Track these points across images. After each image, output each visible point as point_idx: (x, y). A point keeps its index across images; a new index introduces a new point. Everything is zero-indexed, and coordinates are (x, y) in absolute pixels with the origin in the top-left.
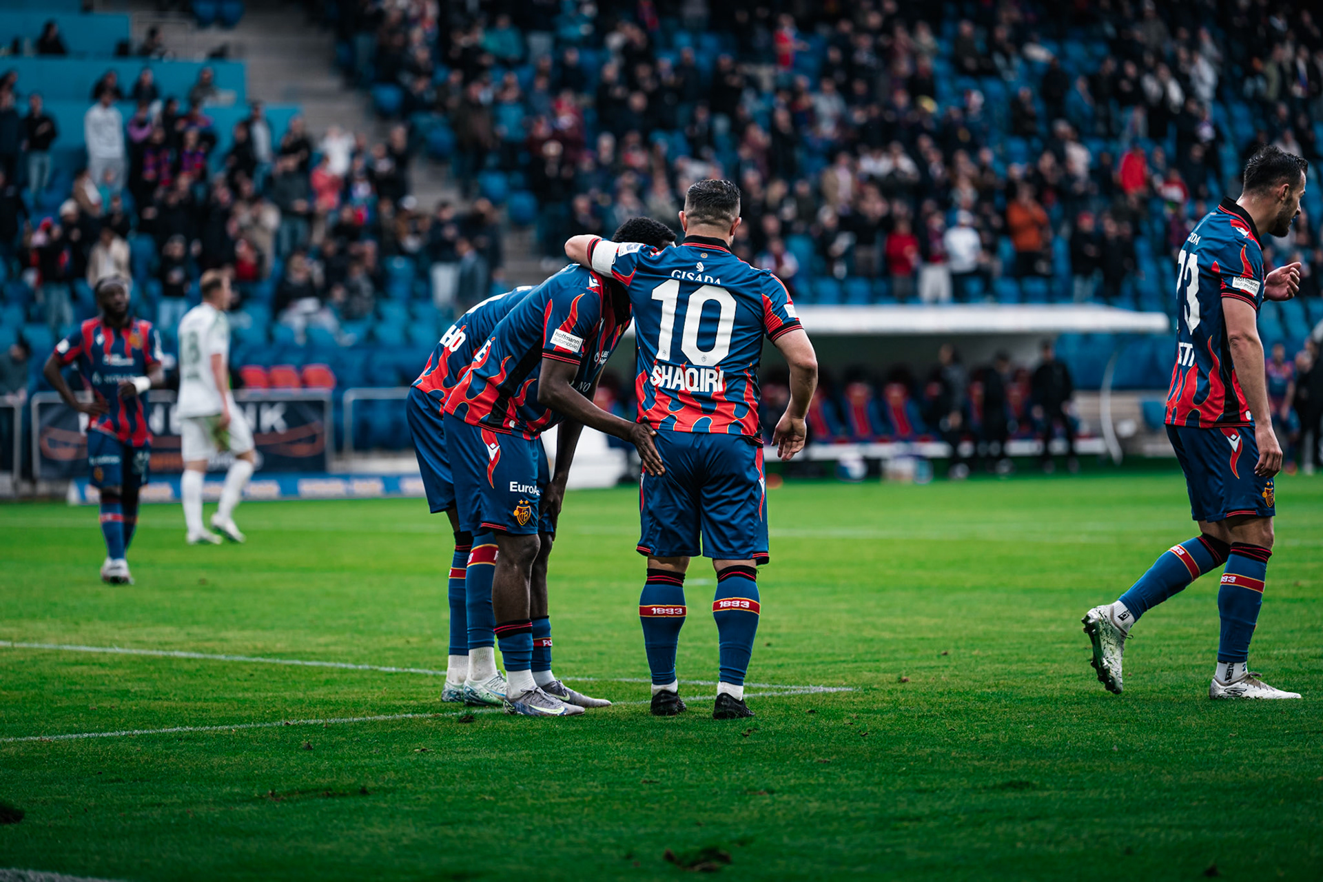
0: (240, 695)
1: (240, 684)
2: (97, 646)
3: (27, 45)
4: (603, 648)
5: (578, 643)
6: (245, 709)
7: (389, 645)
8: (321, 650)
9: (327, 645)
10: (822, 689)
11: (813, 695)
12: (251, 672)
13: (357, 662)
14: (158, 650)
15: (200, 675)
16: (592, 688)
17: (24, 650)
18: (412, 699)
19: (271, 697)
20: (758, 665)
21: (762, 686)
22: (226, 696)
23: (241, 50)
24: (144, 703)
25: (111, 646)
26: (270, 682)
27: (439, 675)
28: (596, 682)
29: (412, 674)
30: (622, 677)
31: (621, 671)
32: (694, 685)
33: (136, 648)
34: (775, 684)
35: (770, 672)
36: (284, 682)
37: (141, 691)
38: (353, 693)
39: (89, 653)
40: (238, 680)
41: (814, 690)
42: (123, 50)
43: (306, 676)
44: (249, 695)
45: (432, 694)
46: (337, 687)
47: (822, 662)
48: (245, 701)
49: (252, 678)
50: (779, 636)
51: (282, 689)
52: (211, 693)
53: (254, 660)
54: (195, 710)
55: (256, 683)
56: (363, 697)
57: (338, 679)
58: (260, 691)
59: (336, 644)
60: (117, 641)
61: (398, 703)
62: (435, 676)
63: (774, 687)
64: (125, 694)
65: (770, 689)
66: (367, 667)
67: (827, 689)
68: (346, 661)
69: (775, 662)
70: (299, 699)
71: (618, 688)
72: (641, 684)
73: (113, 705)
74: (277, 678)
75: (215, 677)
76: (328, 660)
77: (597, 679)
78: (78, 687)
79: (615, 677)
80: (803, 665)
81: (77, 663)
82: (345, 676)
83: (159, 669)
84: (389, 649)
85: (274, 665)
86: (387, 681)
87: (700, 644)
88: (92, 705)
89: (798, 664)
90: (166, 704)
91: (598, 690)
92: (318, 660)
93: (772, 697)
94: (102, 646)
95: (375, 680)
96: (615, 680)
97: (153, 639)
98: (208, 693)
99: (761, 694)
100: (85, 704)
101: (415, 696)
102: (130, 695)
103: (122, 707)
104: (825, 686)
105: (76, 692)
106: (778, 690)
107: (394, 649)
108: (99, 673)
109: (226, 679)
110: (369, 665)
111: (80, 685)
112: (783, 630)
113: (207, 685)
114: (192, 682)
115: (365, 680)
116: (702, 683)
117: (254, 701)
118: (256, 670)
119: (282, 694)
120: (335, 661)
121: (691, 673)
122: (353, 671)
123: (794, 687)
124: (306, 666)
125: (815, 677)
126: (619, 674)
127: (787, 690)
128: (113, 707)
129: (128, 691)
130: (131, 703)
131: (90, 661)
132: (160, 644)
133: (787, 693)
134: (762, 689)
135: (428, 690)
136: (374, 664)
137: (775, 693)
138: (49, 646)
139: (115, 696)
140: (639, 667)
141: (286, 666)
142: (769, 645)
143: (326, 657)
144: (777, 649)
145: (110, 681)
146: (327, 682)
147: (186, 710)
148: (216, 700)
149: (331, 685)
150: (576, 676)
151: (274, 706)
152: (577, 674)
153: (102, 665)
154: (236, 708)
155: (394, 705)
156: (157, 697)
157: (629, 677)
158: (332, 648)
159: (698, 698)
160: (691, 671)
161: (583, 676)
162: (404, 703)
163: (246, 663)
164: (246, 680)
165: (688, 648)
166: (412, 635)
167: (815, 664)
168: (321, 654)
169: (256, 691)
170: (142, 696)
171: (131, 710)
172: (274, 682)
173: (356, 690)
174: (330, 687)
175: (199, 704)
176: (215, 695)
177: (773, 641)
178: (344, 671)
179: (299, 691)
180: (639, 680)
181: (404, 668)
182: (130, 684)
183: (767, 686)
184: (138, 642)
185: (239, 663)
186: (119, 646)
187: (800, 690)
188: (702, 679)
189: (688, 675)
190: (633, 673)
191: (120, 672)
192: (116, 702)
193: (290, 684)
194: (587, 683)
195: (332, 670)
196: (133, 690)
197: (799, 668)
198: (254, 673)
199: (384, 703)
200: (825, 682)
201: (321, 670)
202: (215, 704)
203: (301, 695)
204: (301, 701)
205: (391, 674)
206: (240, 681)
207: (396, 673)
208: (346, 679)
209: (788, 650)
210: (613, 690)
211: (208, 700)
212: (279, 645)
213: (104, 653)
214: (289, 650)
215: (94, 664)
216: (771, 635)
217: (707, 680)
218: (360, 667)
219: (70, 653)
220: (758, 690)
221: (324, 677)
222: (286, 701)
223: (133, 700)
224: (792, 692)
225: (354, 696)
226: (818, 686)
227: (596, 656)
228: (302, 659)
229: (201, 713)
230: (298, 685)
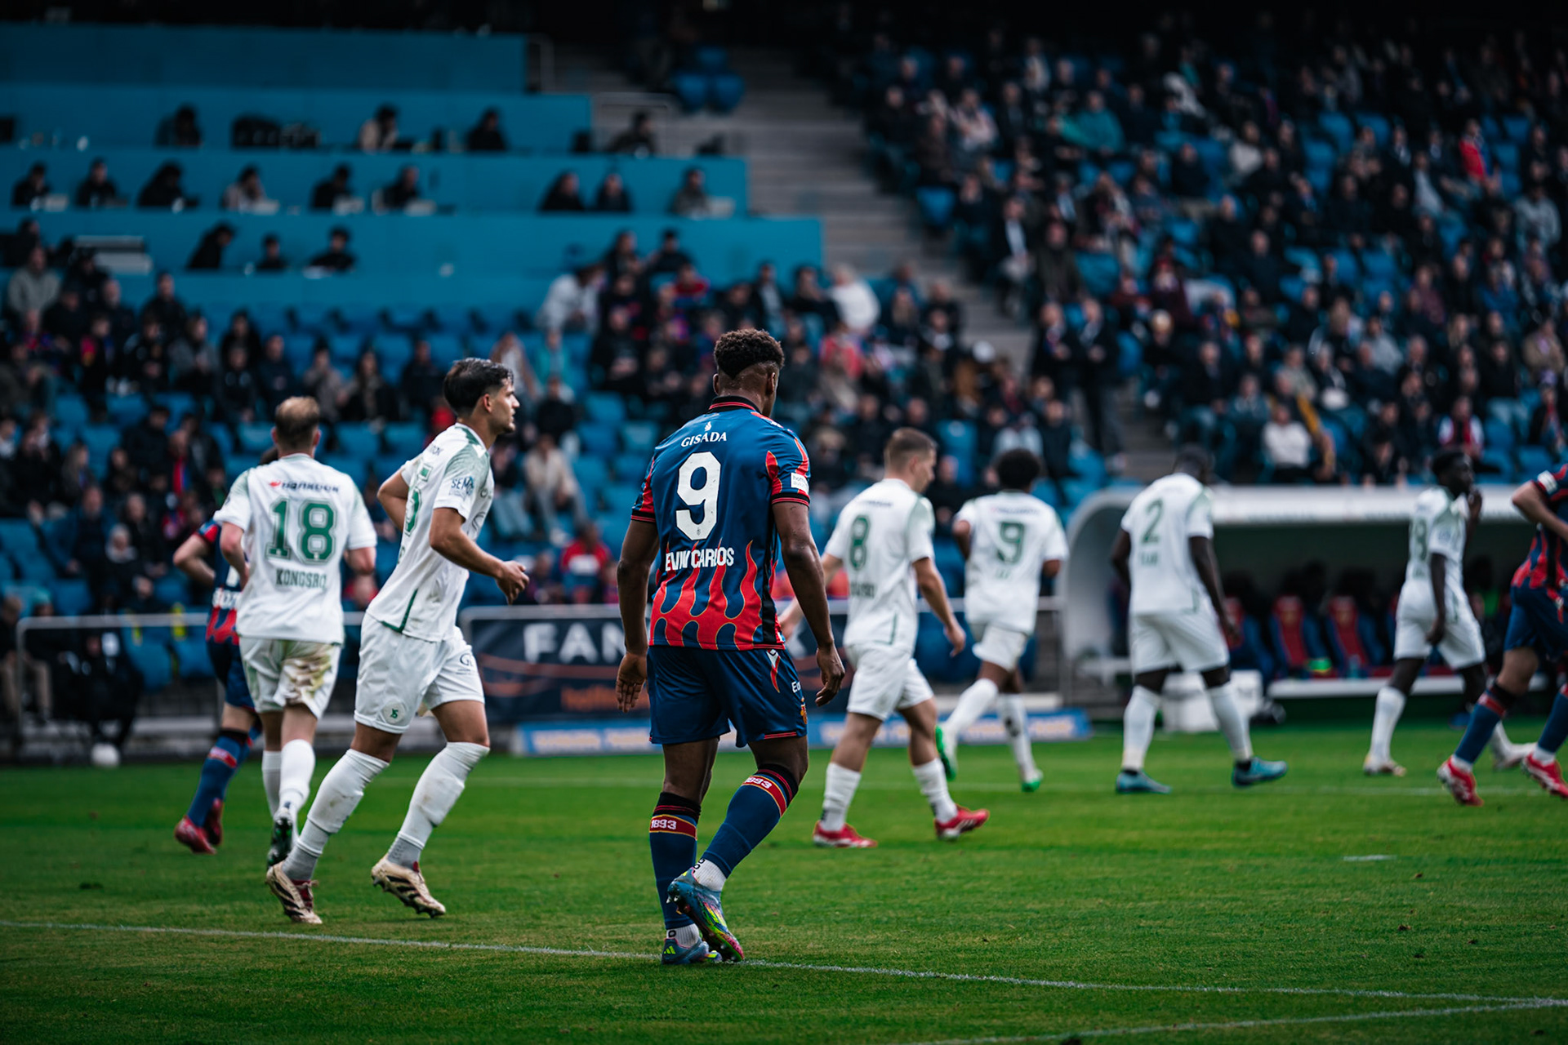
0: (762, 1012)
1: (761, 997)
2: (565, 948)
3: (453, 139)
4: (1250, 947)
5: (1215, 941)
6: (770, 1032)
7: (958, 944)
8: (867, 951)
9: (875, 945)
10: (1551, 1002)
11: (1539, 1010)
12: (775, 983)
13: (917, 967)
14: (648, 952)
15: (707, 987)
16: (1238, 1001)
17: (468, 953)
18: (994, 1017)
19: (804, 1015)
20: (1463, 970)
21: (1470, 998)
22: (743, 1013)
23: (741, 142)
24: (632, 1024)
25: (583, 948)
26: (801, 995)
27: (1029, 984)
28: (1243, 993)
29: (992, 983)
30: (1277, 986)
31: (1276, 979)
32: (1376, 997)
33: (617, 950)
34: (1487, 996)
35: (1479, 978)
36: (820, 995)
37: (628, 1008)
38: (915, 1008)
39: (556, 956)
40: (758, 992)
41: (1539, 1003)
42: (582, 144)
43: (849, 987)
44: (773, 1012)
45: (1022, 1010)
46: (892, 1002)
47: (1549, 966)
48: (768, 1020)
49: (775, 989)
50: (1488, 928)
51: (818, 1005)
52: (722, 1009)
53: (778, 965)
54: (702, 1034)
55: (782, 996)
56: (929, 1014)
57: (893, 990)
58: (788, 1007)
59: (886, 942)
60: (591, 940)
61: (977, 1023)
62: (1023, 985)
63: (1486, 999)
64: (607, 1011)
65: (1481, 1003)
66: (932, 974)
67: (1558, 1002)
68: (903, 967)
69: (1485, 966)
70: (842, 1018)
71: (1274, 1001)
72: (1304, 996)
73: (591, 1026)
74: (810, 990)
75: (726, 989)
76: (878, 966)
77: (1244, 990)
78: (543, 1003)
79: (1269, 987)
80: (1523, 969)
81: (538, 971)
82: (902, 986)
83: (650, 978)
84: (959, 951)
85: (806, 971)
86: (958, 993)
87: (1381, 941)
88: (564, 1027)
89: (1517, 968)
90: (663, 1024)
91: (1247, 1004)
92: (865, 965)
93: (1483, 1012)
94: (571, 948)
95: (943, 992)
96: (1269, 990)
97: (639, 937)
98: (718, 1009)
99: (1468, 1009)
100: (553, 1025)
101: (998, 1013)
102: (613, 1013)
103: (603, 1029)
104: (1555, 997)
105: (540, 1009)
106: (1492, 1004)
107: (967, 950)
108: (568, 983)
109: (741, 991)
110: (932, 971)
111: (545, 999)
112: (1495, 922)
113: (717, 1000)
114: (696, 996)
115: (930, 991)
116: (1386, 994)
117: (780, 1021)
118: (782, 980)
119: (817, 1012)
120: (886, 965)
121: (1371, 981)
122: (911, 979)
123: (1512, 999)
124: (851, 973)
125: (1540, 985)
126: (1273, 982)
127: (1503, 1003)
128: (591, 1029)
129: (610, 1008)
130: (615, 1023)
131: (556, 968)
132: (649, 943)
133: (1503, 1007)
134: (1470, 1003)
135: (1016, 1004)
136: (940, 970)
137: (1488, 1008)
138: (500, 946)
139: (593, 1014)
140: (1300, 972)
141: (821, 973)
142: (1474, 942)
143: (875, 960)
144: (1486, 948)
145: (585, 994)
146: (879, 995)
147: (691, 1033)
148: (730, 1019)
149: (884, 998)
150: (1216, 986)
151: (809, 1028)
152: (1216, 982)
153: (573, 973)
154: (758, 1029)
155: (971, 1026)
156: (650, 1016)
157: (1287, 986)
158: (881, 949)
159: (1382, 1014)
160: (1372, 978)
161: (1224, 985)
162: (985, 1022)
163: (767, 970)
164: (768, 993)
165: (1366, 947)
166: (988, 930)
167: (1538, 968)
168: (867, 957)
169: (783, 1007)
170: (630, 1015)
171: (616, 1034)
172: (806, 994)
173: (918, 1005)
174: (882, 1001)
175: (707, 1025)
176: (728, 1014)
177: (1481, 936)
178: (901, 980)
179: (841, 1006)
180: (1301, 991)
181: (981, 976)
182: (612, 999)
183: (1476, 998)
184: (618, 941)
185: (757, 969)
186: (595, 948)
187: (1521, 1004)
188: (1387, 989)
189: (1367, 984)
190: (1293, 981)
191: (598, 982)
192: (595, 1023)
193: (828, 997)
194: (1230, 995)
195: (884, 979)
196: (616, 1007)
197: (1517, 974)
198: (778, 983)
199: (958, 1022)
200: (1554, 993)
201: (870, 979)
202: (729, 1025)
203: (844, 1013)
204: (845, 1020)
205: (964, 983)
206: (762, 994)
207: (971, 982)
208: (905, 992)
209: (1501, 949)
210: (1266, 1004)
211: (718, 1019)
212: (811, 945)
213: (575, 956)
214: (825, 951)
215: (562, 971)
216: (1476, 929)
217: (1393, 990)
218: (922, 974)
219: (529, 956)
220: (1466, 1003)
221: (874, 987)
222: (825, 1020)
223: (617, 1019)
224: (1511, 1006)
225: (916, 1013)
226: (1546, 997)
227: (1240, 958)
228: (842, 964)
229: (710, 1036)
230: (839, 998)
